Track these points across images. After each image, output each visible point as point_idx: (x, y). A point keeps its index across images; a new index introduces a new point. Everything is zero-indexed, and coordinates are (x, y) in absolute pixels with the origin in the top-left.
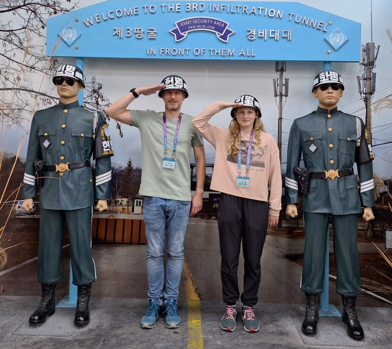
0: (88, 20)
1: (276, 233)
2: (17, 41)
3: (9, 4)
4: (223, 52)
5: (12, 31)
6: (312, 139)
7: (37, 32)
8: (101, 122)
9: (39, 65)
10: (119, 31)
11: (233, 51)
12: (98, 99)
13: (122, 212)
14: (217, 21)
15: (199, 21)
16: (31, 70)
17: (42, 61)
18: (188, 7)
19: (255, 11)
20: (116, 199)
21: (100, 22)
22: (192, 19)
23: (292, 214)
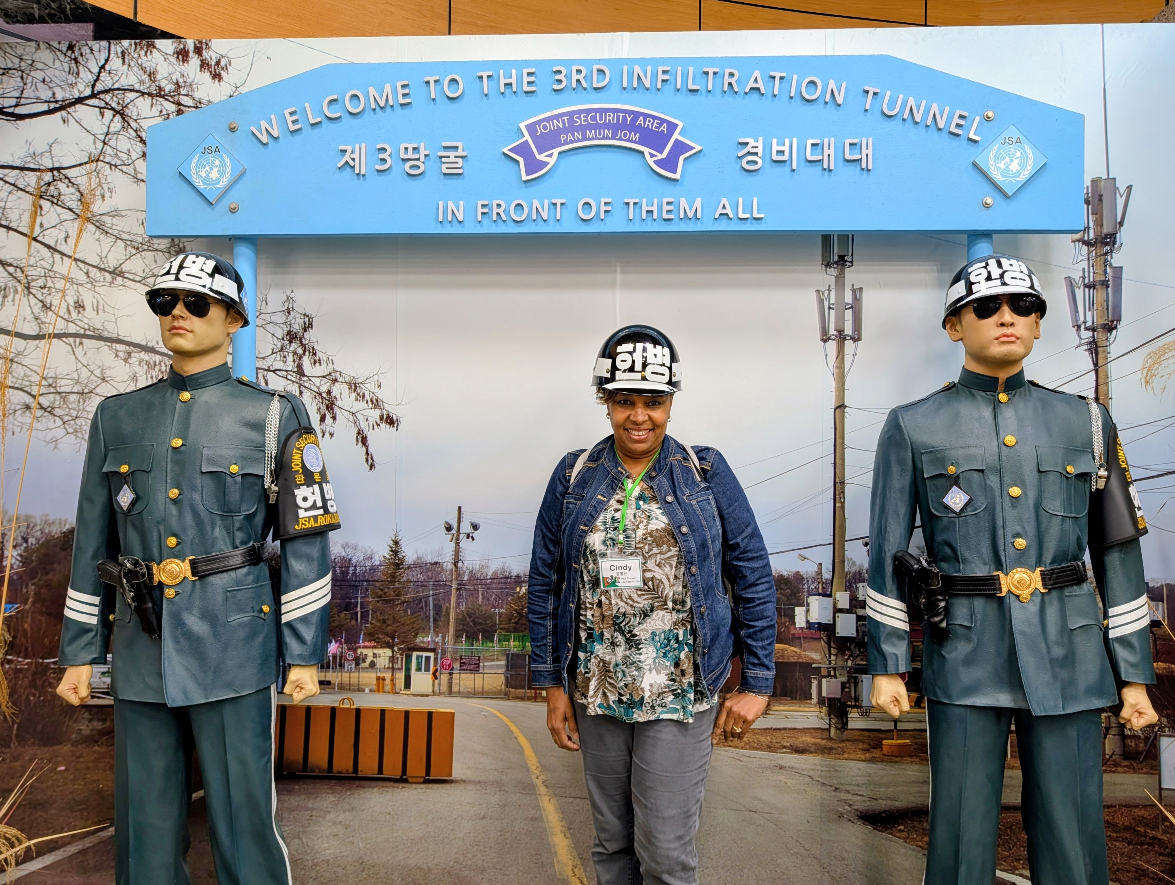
0: (264, 124)
1: (831, 749)
2: (74, 197)
3: (50, 94)
4: (666, 208)
5: (59, 169)
6: (952, 469)
7: (130, 170)
9: (136, 266)
10: (356, 156)
11: (698, 203)
12: (301, 358)
13: (374, 687)
14: (646, 116)
15: (594, 118)
16: (114, 279)
17: (143, 253)
18: (558, 77)
19: (760, 85)
20: (359, 651)
21: (300, 129)
22: (571, 114)
23: (892, 706)
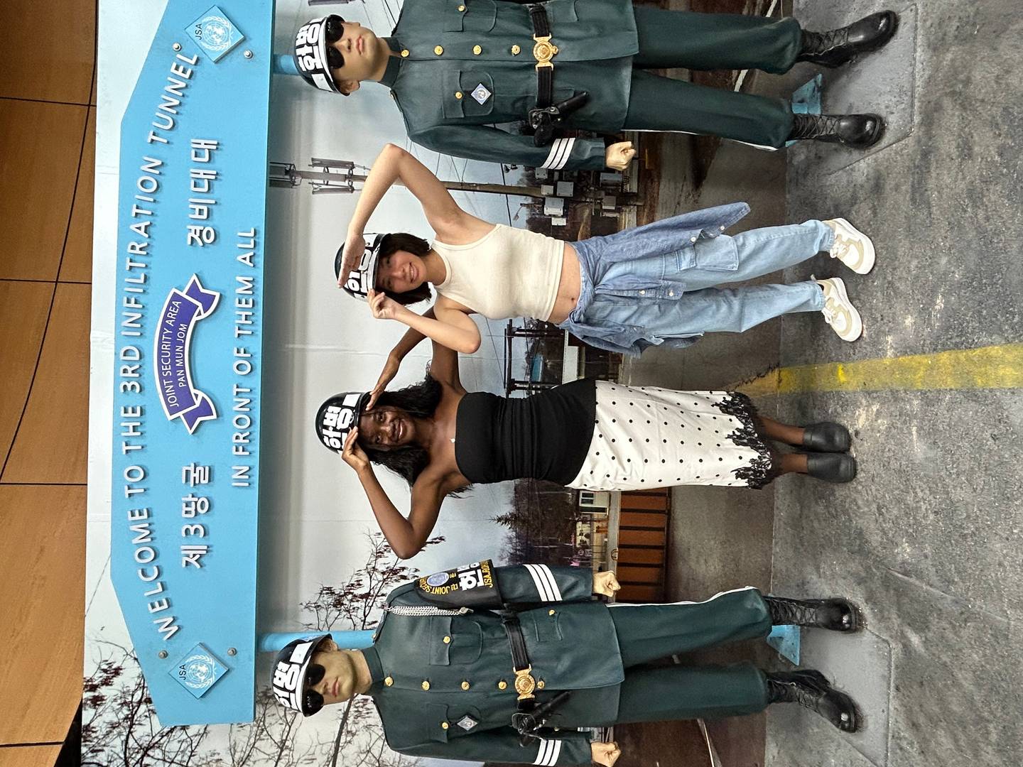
0: (162, 629)
1: (651, 206)
4: (244, 305)
6: (459, 95)
7: (196, 739)
8: (413, 595)
9: (277, 731)
10: (191, 553)
11: (240, 279)
12: (355, 596)
13: (604, 534)
14: (165, 318)
15: (166, 360)
17: (267, 725)
18: (129, 389)
19: (143, 225)
20: (578, 546)
21: (167, 600)
22: (161, 378)
23: (628, 154)
